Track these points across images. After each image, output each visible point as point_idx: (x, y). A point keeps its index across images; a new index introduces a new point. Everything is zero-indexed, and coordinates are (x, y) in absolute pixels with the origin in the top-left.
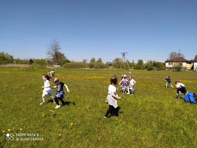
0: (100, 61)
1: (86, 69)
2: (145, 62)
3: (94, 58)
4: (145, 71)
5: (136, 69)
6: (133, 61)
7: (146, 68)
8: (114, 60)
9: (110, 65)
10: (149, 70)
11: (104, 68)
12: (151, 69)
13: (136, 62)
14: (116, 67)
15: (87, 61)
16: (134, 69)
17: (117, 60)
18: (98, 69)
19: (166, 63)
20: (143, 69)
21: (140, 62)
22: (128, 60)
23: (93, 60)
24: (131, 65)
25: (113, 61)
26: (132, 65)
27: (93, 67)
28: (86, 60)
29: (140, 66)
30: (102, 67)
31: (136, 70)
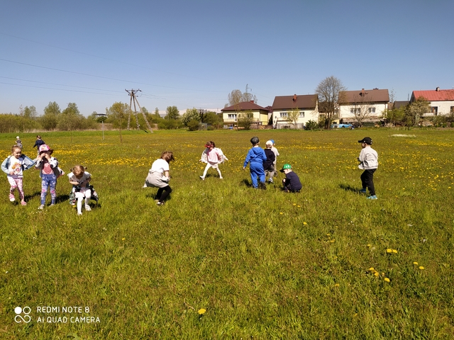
0: (72, 109)
1: (34, 131)
2: (182, 112)
3: (54, 103)
4: (185, 132)
5: (164, 128)
6: (157, 111)
7: (186, 125)
8: (111, 108)
9: (102, 119)
10: (191, 130)
11: (85, 128)
12: (196, 128)
13: (163, 113)
14: (117, 125)
15: (34, 110)
16: (160, 128)
17: (117, 107)
18: (69, 131)
19: (224, 114)
20: (179, 128)
21: (173, 113)
22: (144, 109)
23: (53, 109)
24: (153, 118)
25: (108, 109)
26: (154, 120)
27: (54, 127)
28: (32, 108)
29: (172, 121)
30: (80, 124)
31: (164, 130)
